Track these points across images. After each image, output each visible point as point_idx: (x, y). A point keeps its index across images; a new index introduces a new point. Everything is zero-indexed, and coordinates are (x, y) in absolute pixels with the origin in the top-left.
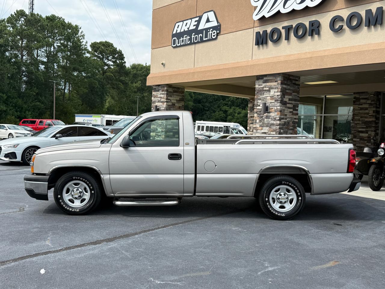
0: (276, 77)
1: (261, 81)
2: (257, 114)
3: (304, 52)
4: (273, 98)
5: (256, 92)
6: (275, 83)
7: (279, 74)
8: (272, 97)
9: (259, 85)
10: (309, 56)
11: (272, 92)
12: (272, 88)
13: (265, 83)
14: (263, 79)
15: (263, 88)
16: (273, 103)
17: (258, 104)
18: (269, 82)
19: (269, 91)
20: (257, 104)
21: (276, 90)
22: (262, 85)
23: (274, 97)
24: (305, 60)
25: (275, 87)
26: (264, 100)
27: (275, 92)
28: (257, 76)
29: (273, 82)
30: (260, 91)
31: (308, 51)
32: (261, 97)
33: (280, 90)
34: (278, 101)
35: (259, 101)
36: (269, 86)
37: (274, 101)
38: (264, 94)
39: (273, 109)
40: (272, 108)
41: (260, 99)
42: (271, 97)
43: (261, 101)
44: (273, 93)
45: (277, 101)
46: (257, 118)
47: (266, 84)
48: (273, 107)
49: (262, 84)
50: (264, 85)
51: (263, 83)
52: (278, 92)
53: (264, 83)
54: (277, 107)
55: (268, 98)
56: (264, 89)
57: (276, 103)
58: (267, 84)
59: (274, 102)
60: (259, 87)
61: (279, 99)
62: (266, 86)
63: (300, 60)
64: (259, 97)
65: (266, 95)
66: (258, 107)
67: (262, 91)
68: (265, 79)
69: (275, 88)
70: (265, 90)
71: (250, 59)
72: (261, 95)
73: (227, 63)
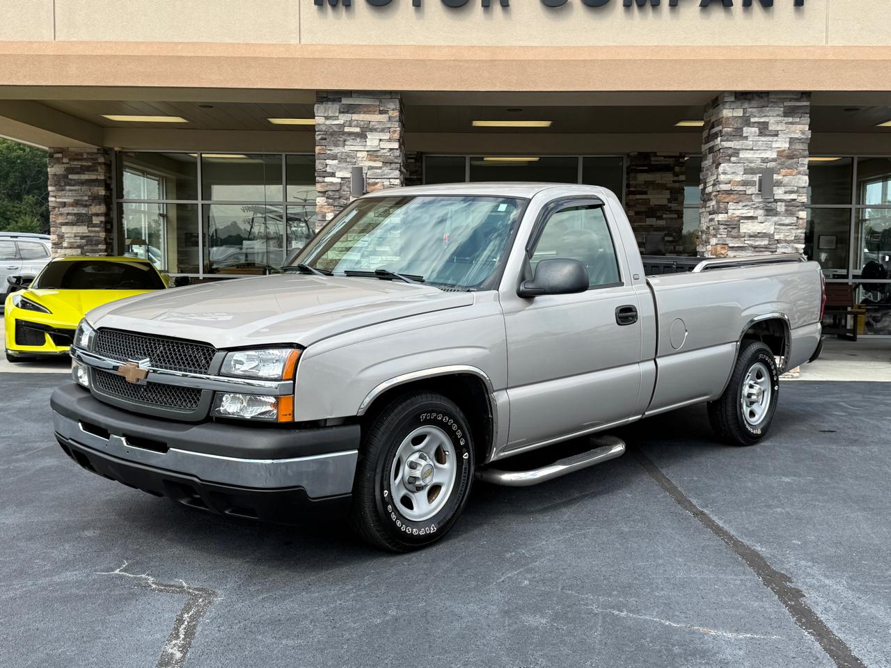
0: (383, 100)
1: (333, 109)
2: (327, 198)
3: (466, 44)
4: (377, 156)
5: (318, 138)
6: (383, 118)
7: (391, 92)
8: (373, 154)
9: (327, 118)
10: (485, 56)
11: (372, 141)
12: (373, 130)
13: (347, 112)
14: (341, 101)
15: (343, 125)
16: (376, 168)
17: (328, 169)
18: (360, 113)
19: (362, 136)
20: (325, 171)
21: (386, 136)
22: (337, 118)
23: (379, 154)
24: (477, 65)
25: (380, 126)
26: (348, 160)
27: (380, 140)
28: (318, 92)
29: (373, 112)
30: (333, 134)
31: (475, 43)
32: (336, 150)
33: (397, 136)
34: (393, 166)
35: (328, 162)
36: (362, 123)
37: (380, 164)
38: (347, 143)
39: (379, 185)
40: (376, 184)
41: (334, 157)
42: (370, 153)
43: (337, 161)
44: (376, 143)
45: (391, 163)
46: (328, 208)
47: (350, 115)
48: (377, 181)
49: (337, 114)
50: (342, 119)
51: (340, 112)
52: (390, 140)
53: (343, 112)
54: (391, 180)
55: (359, 154)
56: (347, 129)
57: (386, 170)
58: (355, 117)
59: (380, 168)
60: (328, 122)
61: (396, 161)
62: (351, 121)
63: (462, 64)
64: (329, 152)
65: (351, 146)
66: (328, 179)
67: (338, 135)
68: (345, 101)
69: (383, 130)
70: (350, 134)
71: (295, 41)
72: (336, 145)
73: (204, 40)
